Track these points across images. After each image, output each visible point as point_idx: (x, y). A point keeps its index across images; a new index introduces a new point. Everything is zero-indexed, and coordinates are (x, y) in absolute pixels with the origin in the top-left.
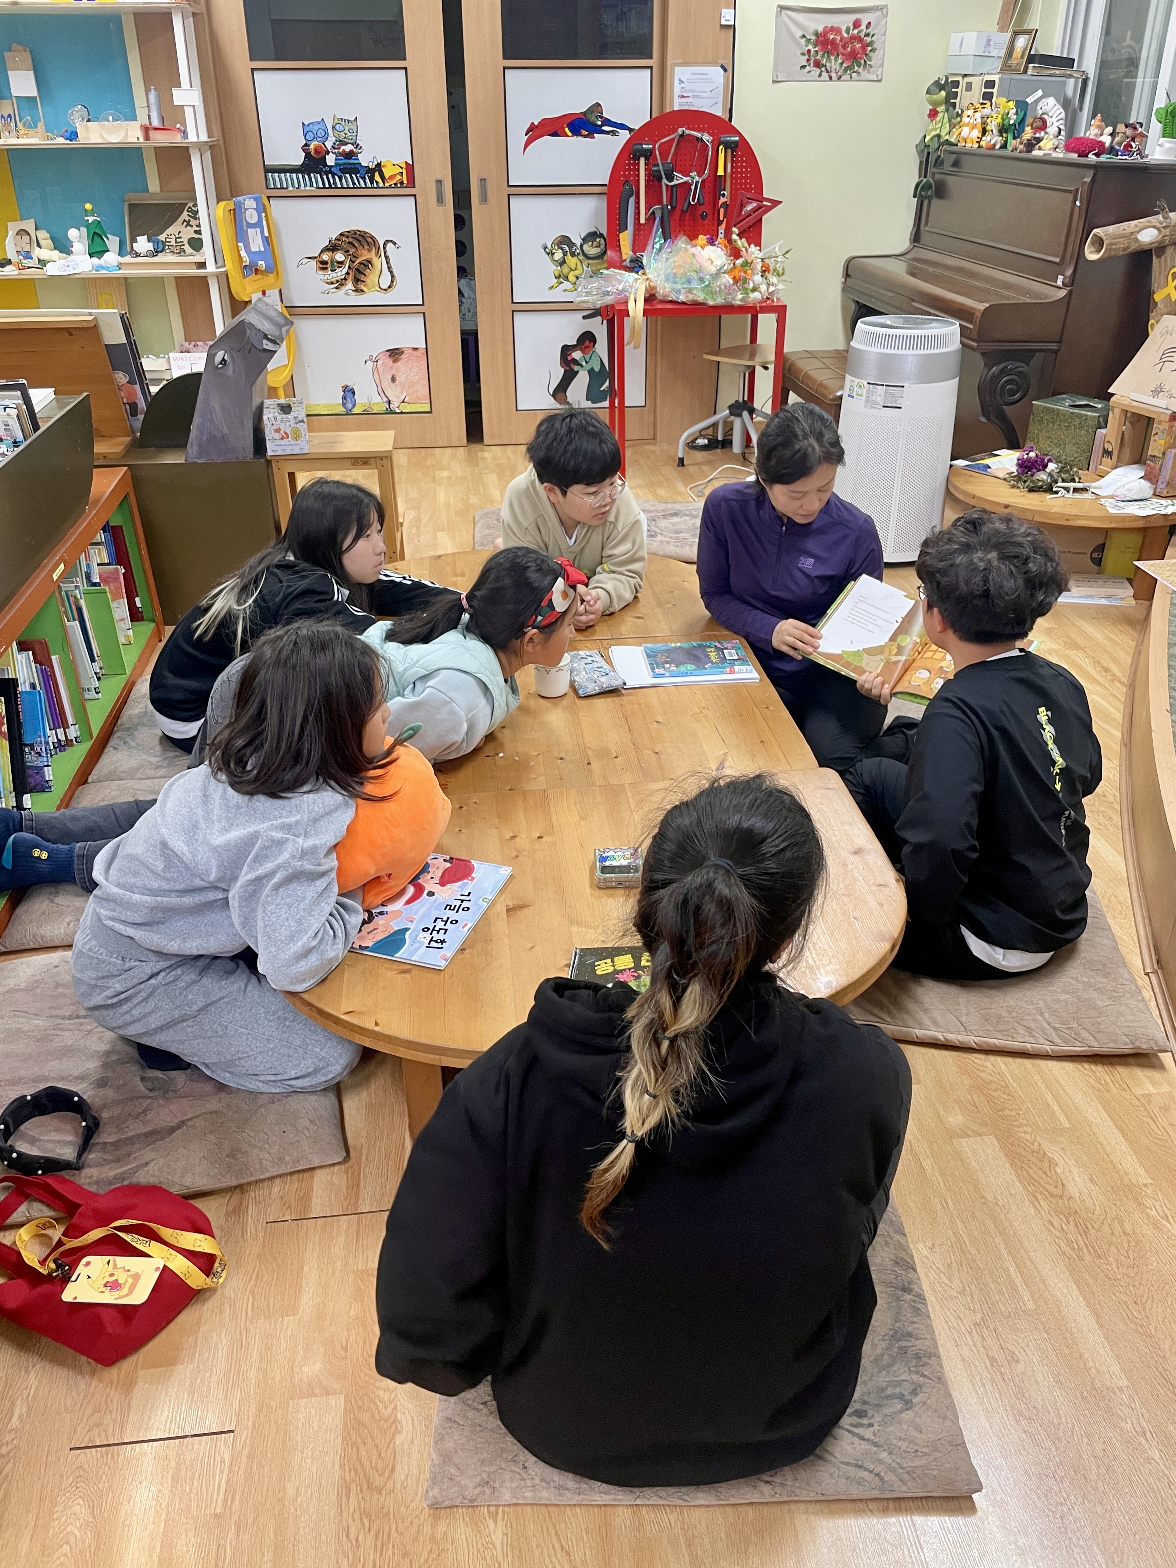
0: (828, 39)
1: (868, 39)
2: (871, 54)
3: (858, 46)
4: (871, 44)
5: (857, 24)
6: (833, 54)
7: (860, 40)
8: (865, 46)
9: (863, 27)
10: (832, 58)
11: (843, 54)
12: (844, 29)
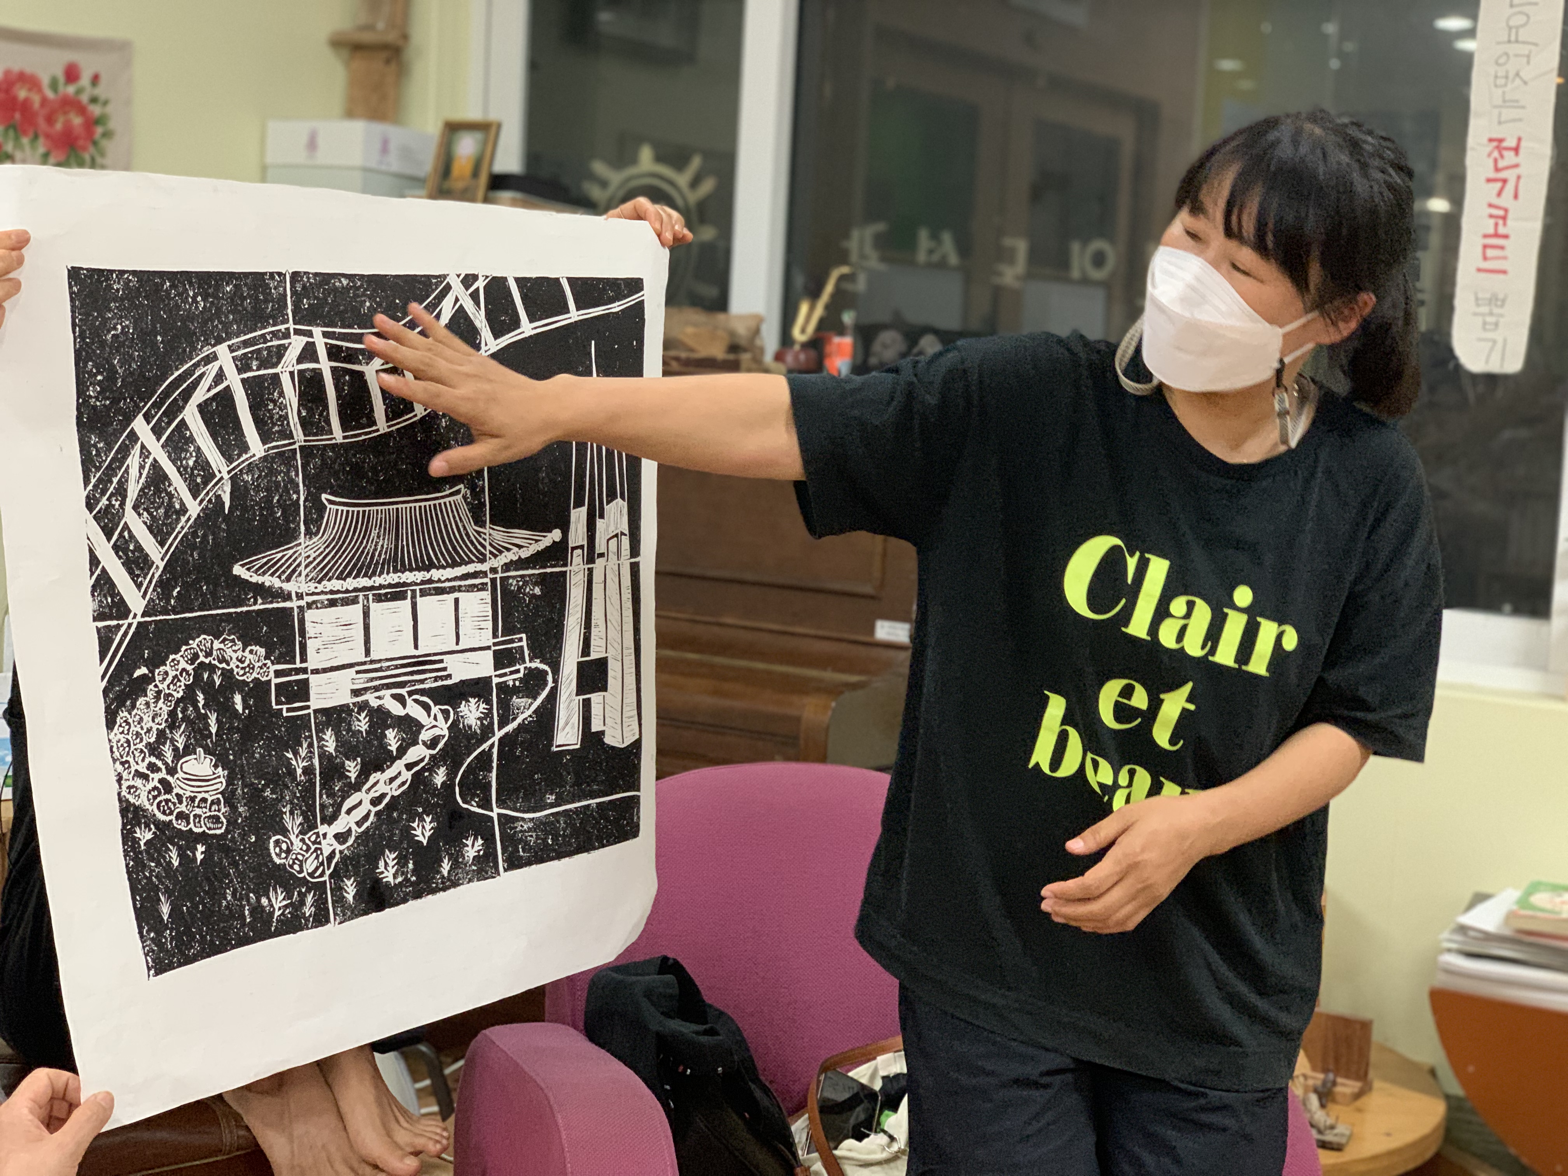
0: (14, 99)
1: (96, 110)
2: (104, 143)
3: (77, 121)
4: (100, 121)
5: (72, 74)
6: (25, 133)
7: (82, 110)
8: (91, 123)
9: (85, 80)
10: (25, 141)
11: (48, 136)
12: (45, 81)
